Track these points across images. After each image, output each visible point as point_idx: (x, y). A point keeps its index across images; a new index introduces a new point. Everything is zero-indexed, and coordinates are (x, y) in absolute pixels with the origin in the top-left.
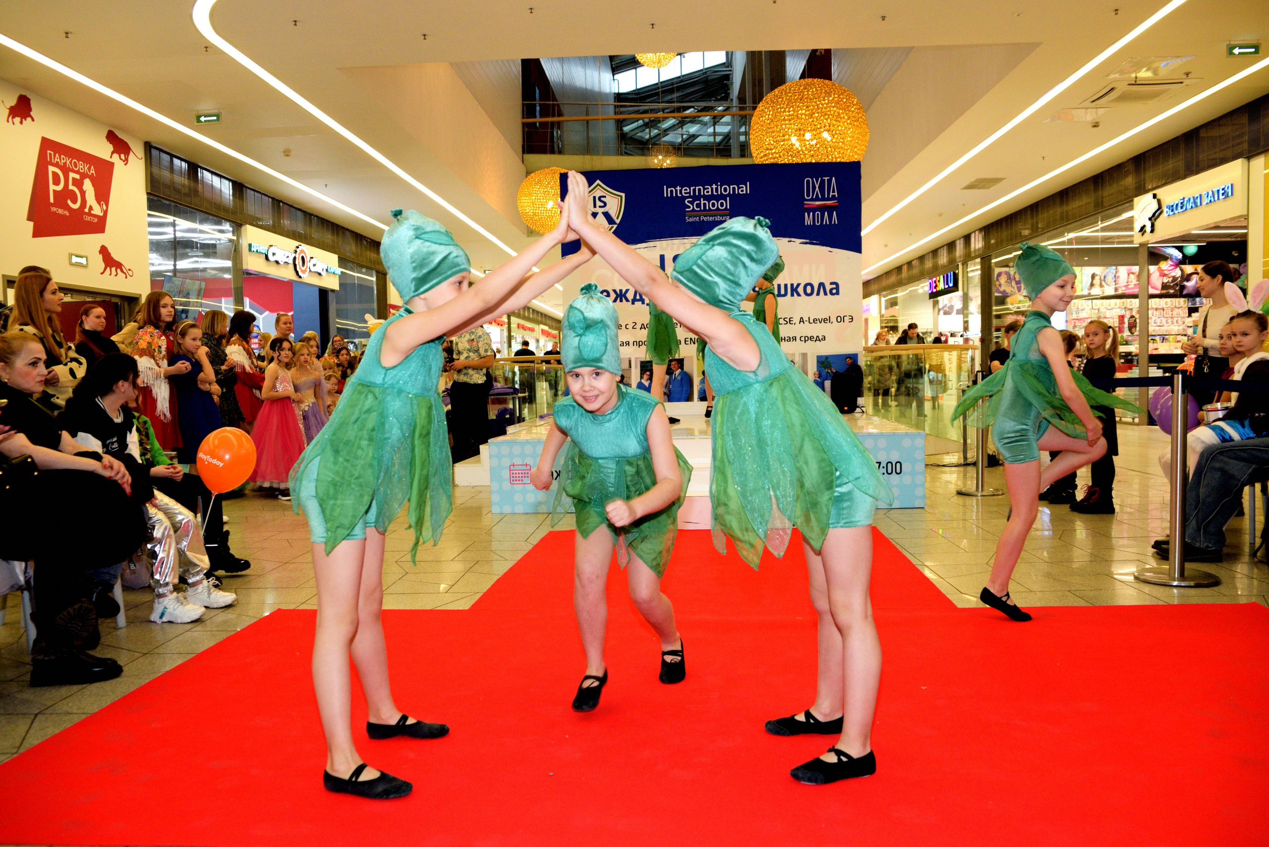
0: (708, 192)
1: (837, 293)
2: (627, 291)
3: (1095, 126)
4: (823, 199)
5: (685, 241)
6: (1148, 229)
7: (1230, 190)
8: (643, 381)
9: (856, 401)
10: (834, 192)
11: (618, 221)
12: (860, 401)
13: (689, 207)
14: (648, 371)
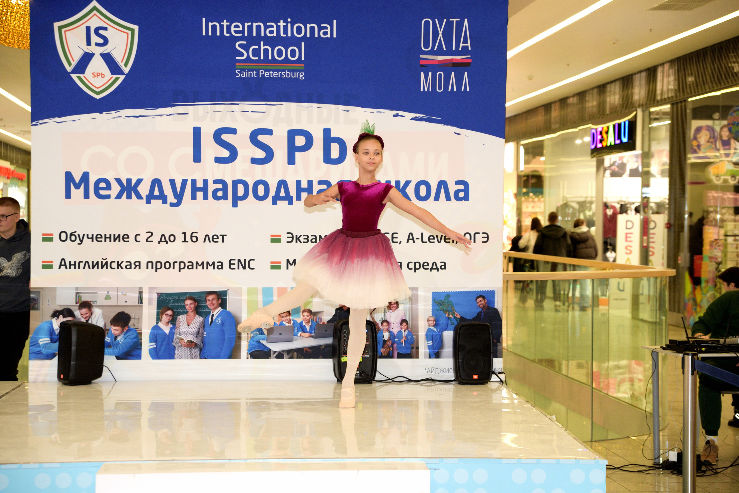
1: (466, 198)
2: (139, 181)
4: (449, 52)
5: (234, 107)
8: (160, 324)
9: (490, 364)
10: (465, 41)
11: (126, 70)
12: (498, 363)
13: (242, 55)
14: (169, 309)
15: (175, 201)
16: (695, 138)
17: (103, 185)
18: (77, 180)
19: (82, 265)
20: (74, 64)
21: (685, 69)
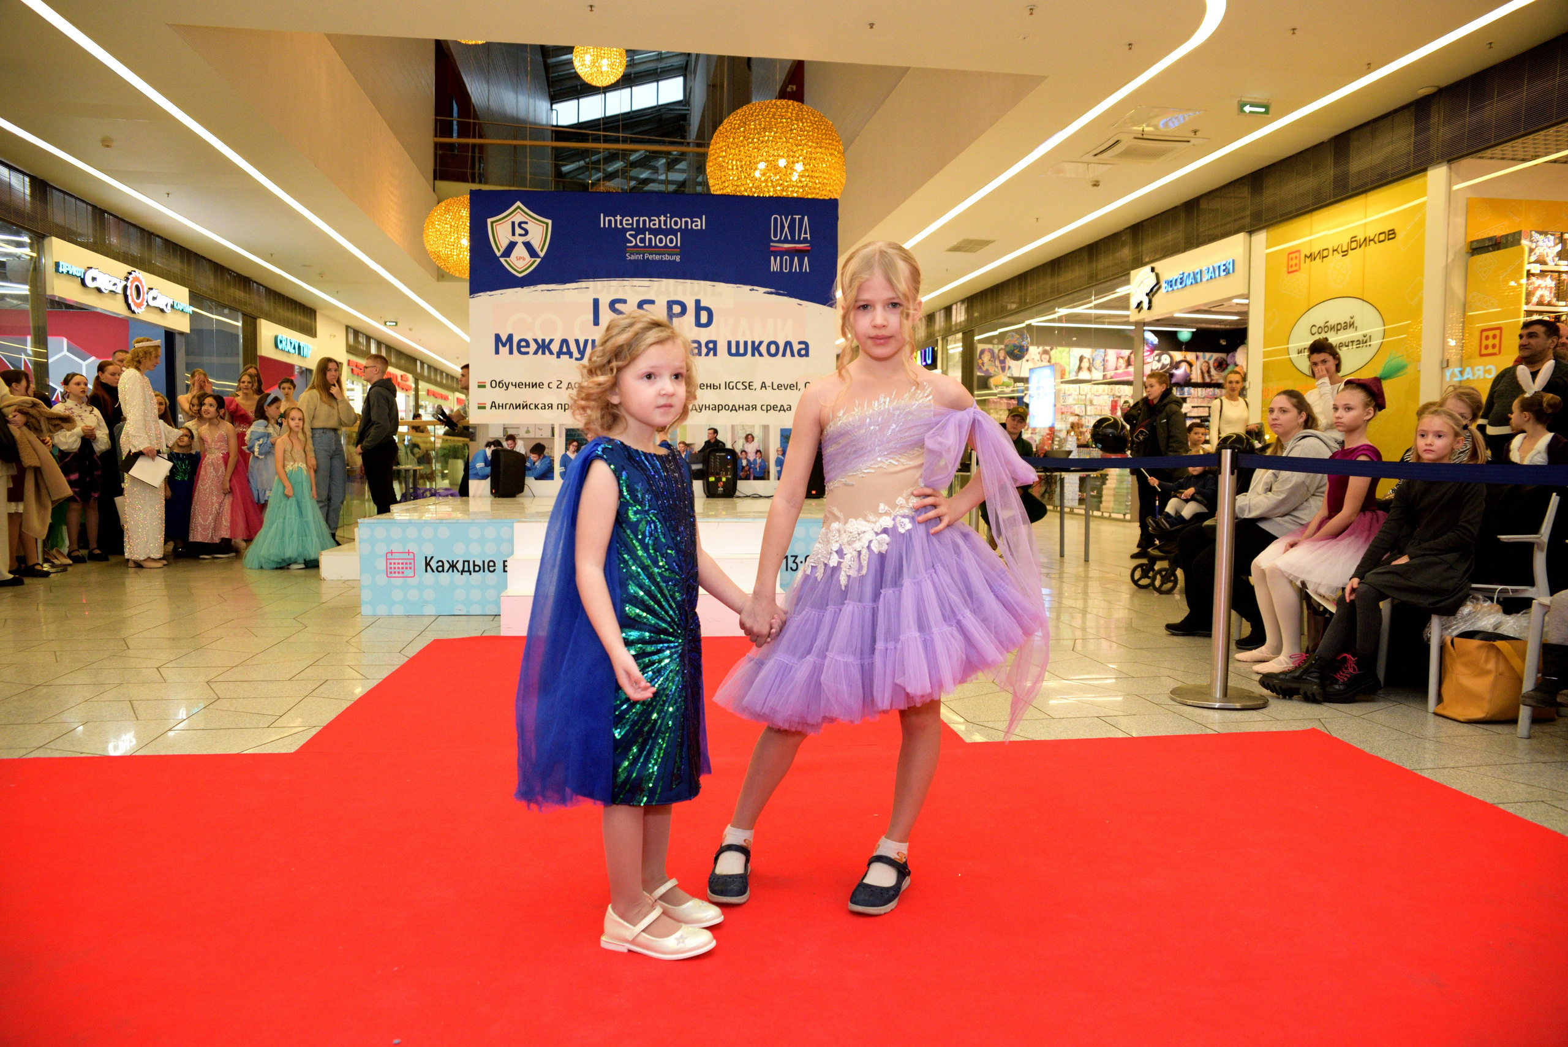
0: (654, 225)
1: (807, 355)
2: (551, 341)
3: (1095, 185)
4: (793, 241)
5: (625, 283)
6: (1145, 305)
7: (1231, 267)
8: (568, 453)
10: (805, 233)
11: (542, 254)
13: (632, 242)
14: (574, 441)
15: (579, 356)
16: (980, 358)
17: (523, 344)
18: (504, 340)
19: (508, 406)
20: (502, 250)
21: (972, 306)
